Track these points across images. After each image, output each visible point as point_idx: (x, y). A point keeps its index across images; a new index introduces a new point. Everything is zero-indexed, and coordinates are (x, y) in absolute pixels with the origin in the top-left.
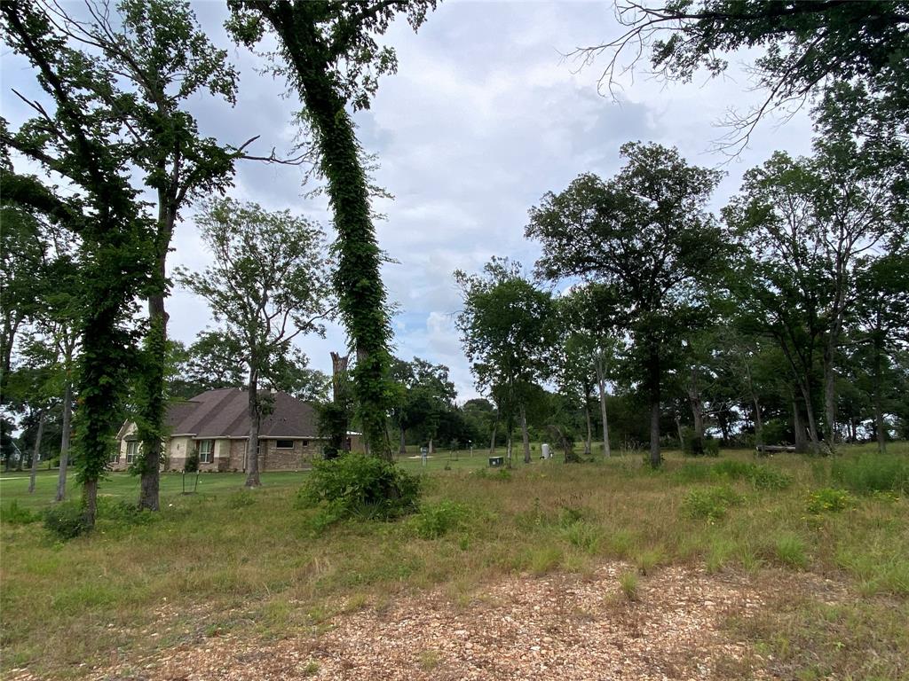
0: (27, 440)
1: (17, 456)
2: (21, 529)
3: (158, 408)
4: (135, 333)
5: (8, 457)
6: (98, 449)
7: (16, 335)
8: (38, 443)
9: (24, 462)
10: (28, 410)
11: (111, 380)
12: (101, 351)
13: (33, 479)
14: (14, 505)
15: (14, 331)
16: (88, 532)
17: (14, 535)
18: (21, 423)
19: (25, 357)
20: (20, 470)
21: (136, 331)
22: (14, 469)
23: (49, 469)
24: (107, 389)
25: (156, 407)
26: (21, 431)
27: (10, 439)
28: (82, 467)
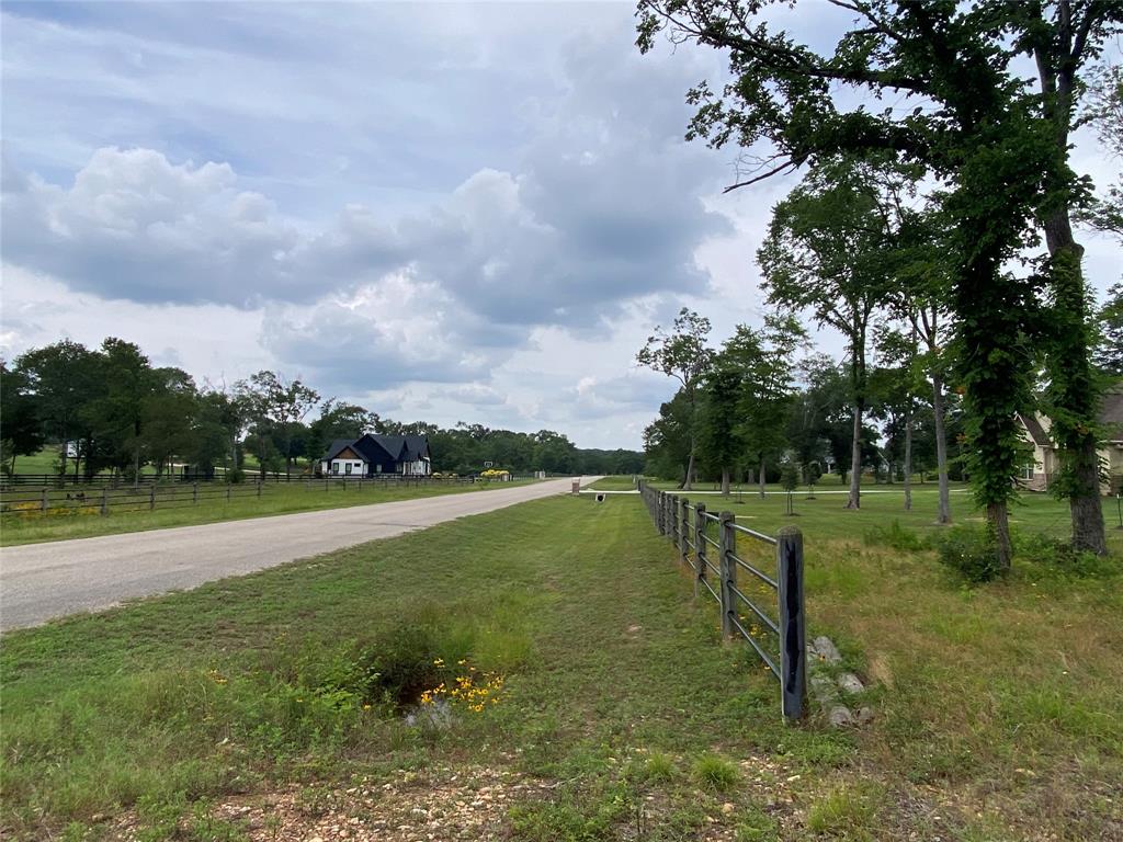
0: (894, 449)
1: (886, 467)
2: (910, 559)
3: (1085, 395)
4: (1034, 280)
5: (877, 467)
6: (1002, 457)
7: (867, 328)
8: (908, 451)
9: (894, 474)
10: (890, 416)
11: (1006, 355)
12: (987, 314)
13: (908, 493)
14: (896, 525)
15: (865, 325)
16: (1003, 577)
17: (902, 565)
18: (884, 431)
19: (880, 353)
20: (890, 483)
21: (1036, 276)
22: (884, 482)
23: (922, 483)
24: (1004, 369)
25: (1082, 394)
26: (886, 440)
27: (876, 449)
28: (980, 483)
